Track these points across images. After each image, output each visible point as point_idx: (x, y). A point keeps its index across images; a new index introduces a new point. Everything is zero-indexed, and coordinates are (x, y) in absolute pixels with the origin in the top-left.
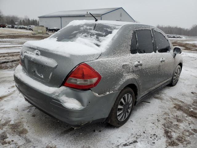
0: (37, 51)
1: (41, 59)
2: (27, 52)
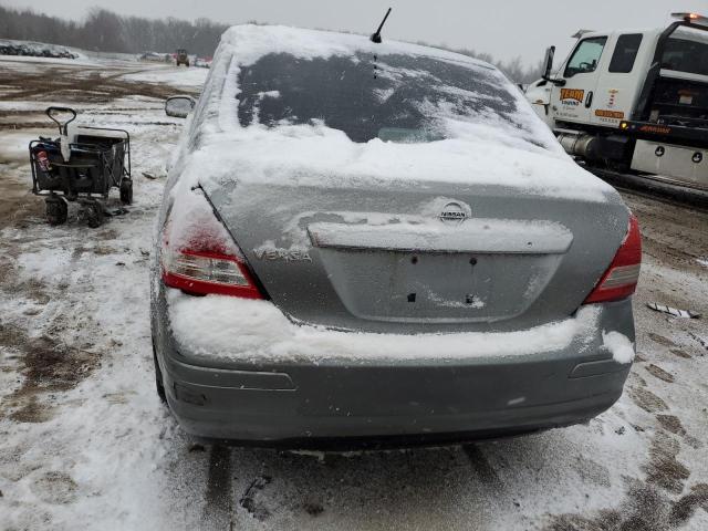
0: (442, 201)
2: (349, 216)
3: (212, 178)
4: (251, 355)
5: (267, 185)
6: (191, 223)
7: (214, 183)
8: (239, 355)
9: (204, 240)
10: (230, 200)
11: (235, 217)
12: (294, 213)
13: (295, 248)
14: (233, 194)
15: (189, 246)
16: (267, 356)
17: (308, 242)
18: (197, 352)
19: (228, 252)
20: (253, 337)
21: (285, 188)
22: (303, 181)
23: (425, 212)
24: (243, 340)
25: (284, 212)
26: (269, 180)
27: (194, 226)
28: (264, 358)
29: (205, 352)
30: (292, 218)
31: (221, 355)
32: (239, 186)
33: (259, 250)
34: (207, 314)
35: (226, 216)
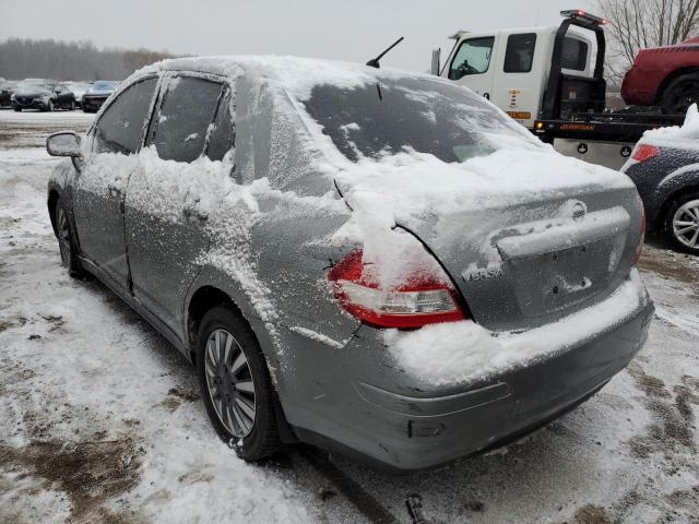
0: (571, 203)
1: (596, 223)
2: (522, 227)
3: (412, 215)
4: (480, 373)
5: (462, 213)
6: (406, 261)
7: (414, 219)
8: (472, 376)
9: (420, 275)
10: (435, 232)
11: (444, 248)
12: (487, 233)
13: (491, 266)
14: (438, 227)
15: (407, 284)
16: (493, 370)
17: (499, 257)
18: (438, 384)
19: (441, 282)
20: (476, 355)
21: (476, 213)
22: (488, 204)
23: (564, 214)
24: (470, 361)
25: (479, 235)
26: (463, 208)
27: (410, 263)
28: (490, 373)
29: (445, 382)
30: (485, 239)
31: (458, 380)
32: (441, 219)
33: (466, 274)
34: (433, 345)
35: (435, 248)
